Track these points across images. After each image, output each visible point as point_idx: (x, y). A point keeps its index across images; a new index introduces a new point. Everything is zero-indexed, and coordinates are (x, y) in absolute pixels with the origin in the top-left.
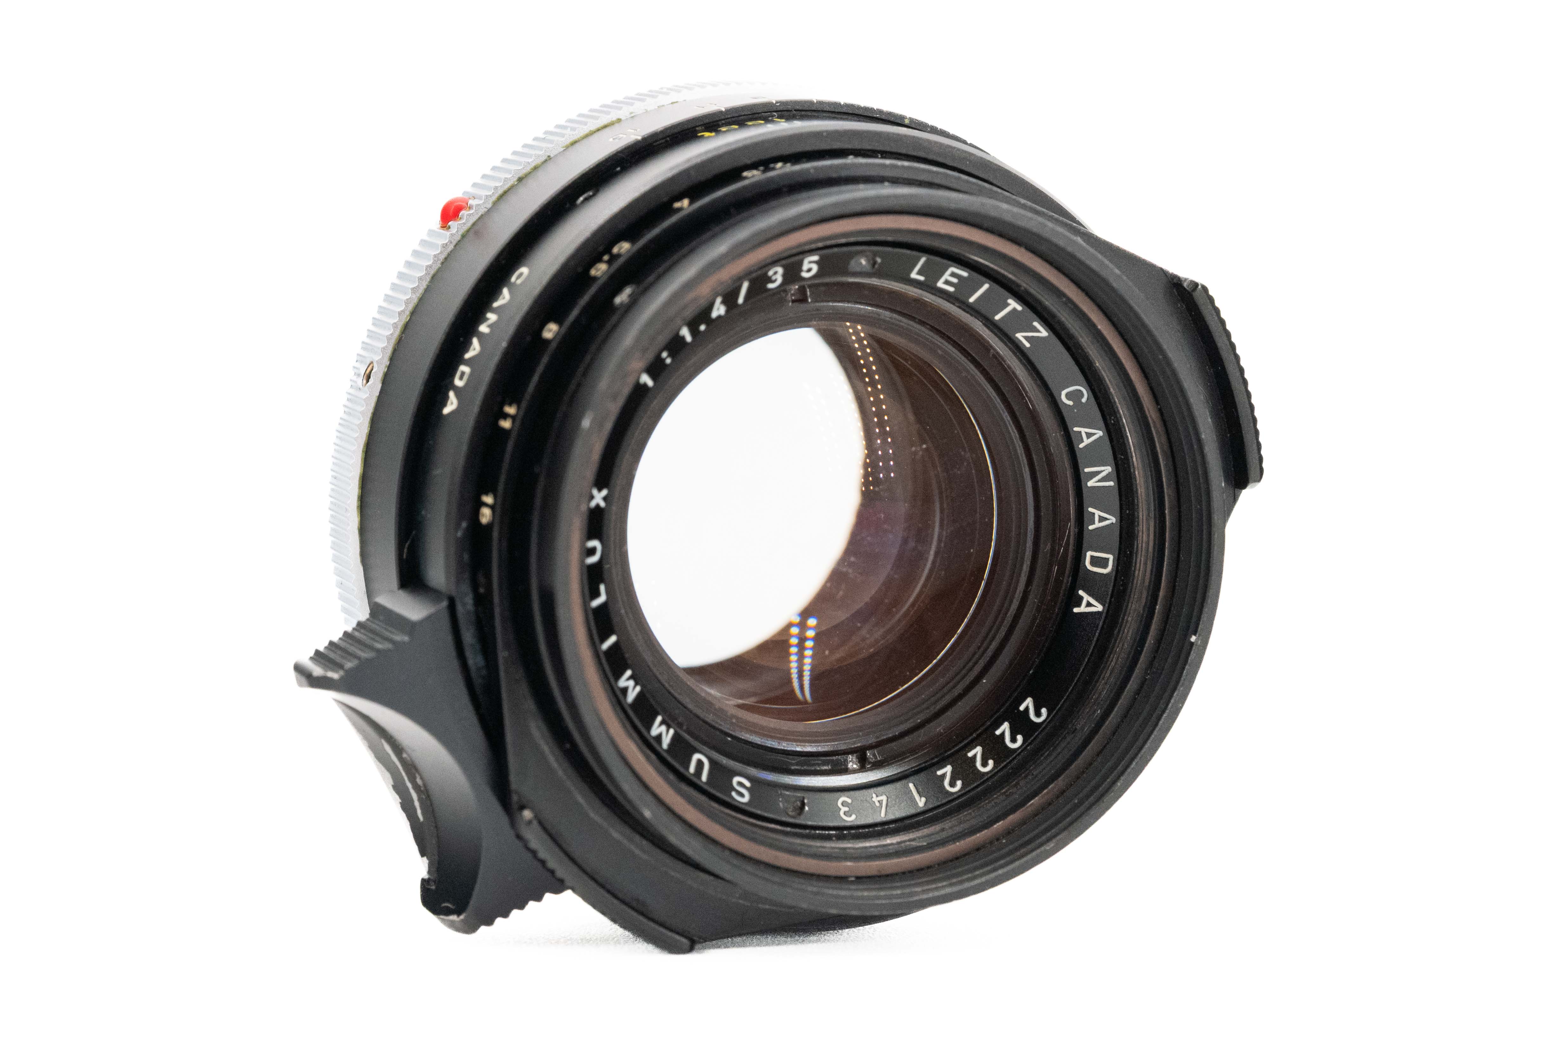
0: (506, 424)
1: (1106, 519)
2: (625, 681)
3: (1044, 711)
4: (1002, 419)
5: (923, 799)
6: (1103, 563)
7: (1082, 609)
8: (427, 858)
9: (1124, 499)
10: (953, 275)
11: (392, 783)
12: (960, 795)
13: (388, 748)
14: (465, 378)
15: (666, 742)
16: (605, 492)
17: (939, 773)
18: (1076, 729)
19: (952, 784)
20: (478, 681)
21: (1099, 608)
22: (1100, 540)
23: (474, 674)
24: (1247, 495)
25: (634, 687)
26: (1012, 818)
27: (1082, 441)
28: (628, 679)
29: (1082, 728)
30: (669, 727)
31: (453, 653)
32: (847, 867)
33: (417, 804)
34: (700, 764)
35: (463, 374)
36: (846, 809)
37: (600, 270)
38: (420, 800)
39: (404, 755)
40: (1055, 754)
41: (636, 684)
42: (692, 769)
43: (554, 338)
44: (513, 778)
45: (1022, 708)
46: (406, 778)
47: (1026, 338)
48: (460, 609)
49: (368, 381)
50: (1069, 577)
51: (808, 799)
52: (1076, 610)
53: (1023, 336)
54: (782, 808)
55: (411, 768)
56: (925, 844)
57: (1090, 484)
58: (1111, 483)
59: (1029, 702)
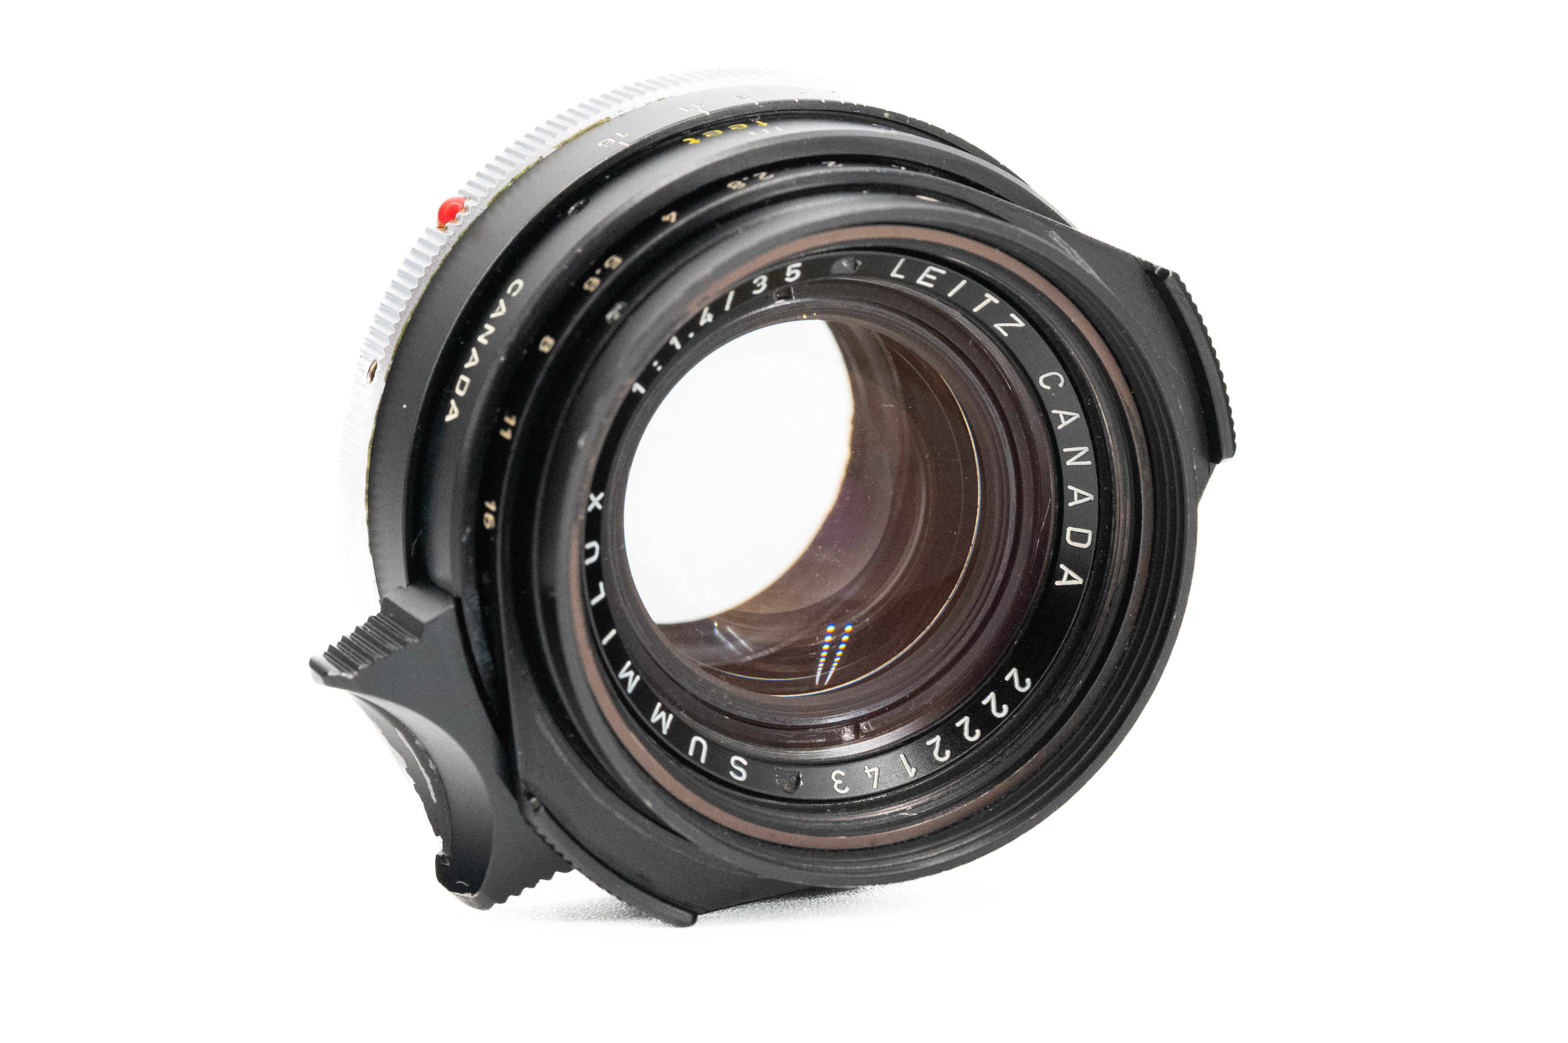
0: (507, 435)
1: (1085, 496)
2: (626, 673)
3: (1028, 681)
4: (983, 401)
5: (914, 770)
6: (1082, 538)
7: (1063, 582)
8: (442, 837)
9: (1101, 477)
10: (931, 273)
11: (406, 767)
12: (947, 765)
13: (401, 736)
14: (466, 388)
15: (666, 727)
16: (601, 495)
17: (929, 743)
18: (1059, 699)
19: (941, 754)
20: (485, 677)
21: (1079, 581)
22: (1080, 516)
23: (481, 671)
24: (1221, 469)
25: (634, 678)
26: (998, 787)
27: (1061, 423)
28: (628, 670)
29: (1064, 699)
30: (668, 712)
31: (461, 651)
32: (842, 841)
33: (430, 787)
34: (699, 746)
35: (463, 384)
36: (840, 782)
37: (593, 284)
38: (433, 783)
39: (417, 742)
40: (1039, 723)
41: (636, 674)
42: (691, 752)
43: (550, 352)
44: (521, 767)
45: (1007, 678)
46: (419, 763)
47: (1004, 328)
48: (467, 610)
49: (372, 379)
50: (1050, 552)
51: (803, 773)
52: (1057, 583)
53: (1001, 327)
54: (780, 783)
55: (424, 754)
56: (915, 814)
57: (1069, 463)
58: (1089, 463)
59: (1014, 673)
